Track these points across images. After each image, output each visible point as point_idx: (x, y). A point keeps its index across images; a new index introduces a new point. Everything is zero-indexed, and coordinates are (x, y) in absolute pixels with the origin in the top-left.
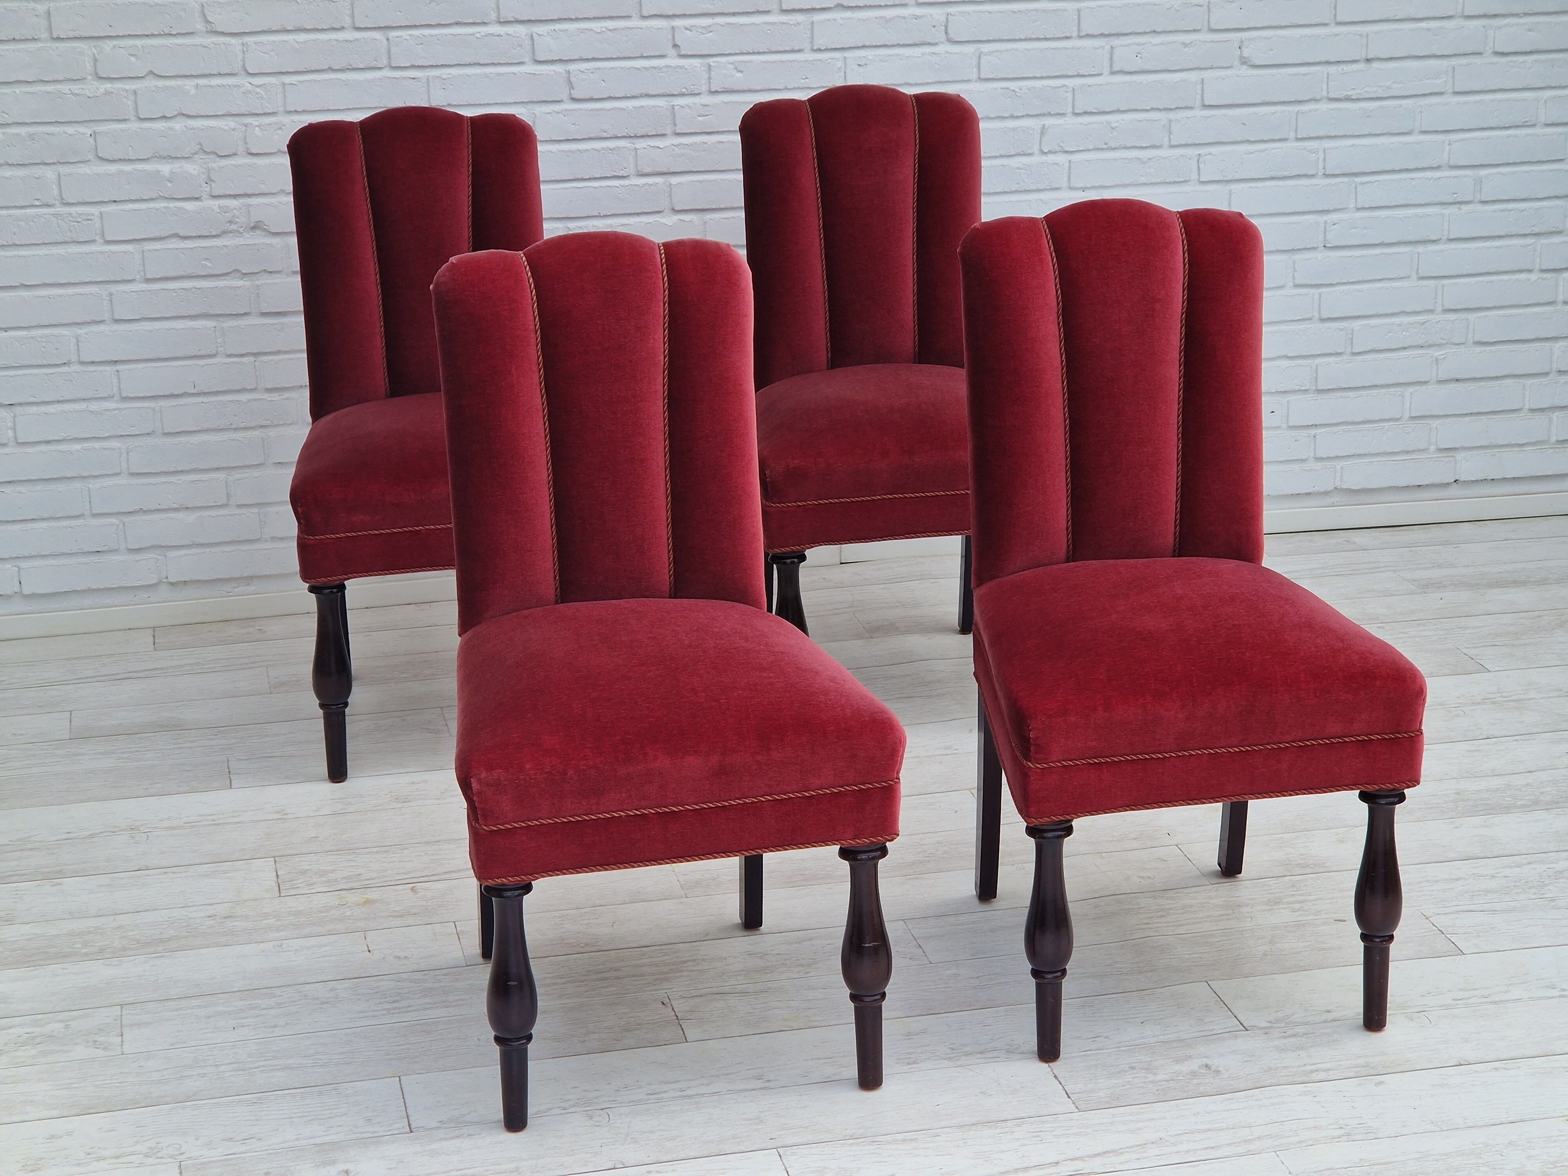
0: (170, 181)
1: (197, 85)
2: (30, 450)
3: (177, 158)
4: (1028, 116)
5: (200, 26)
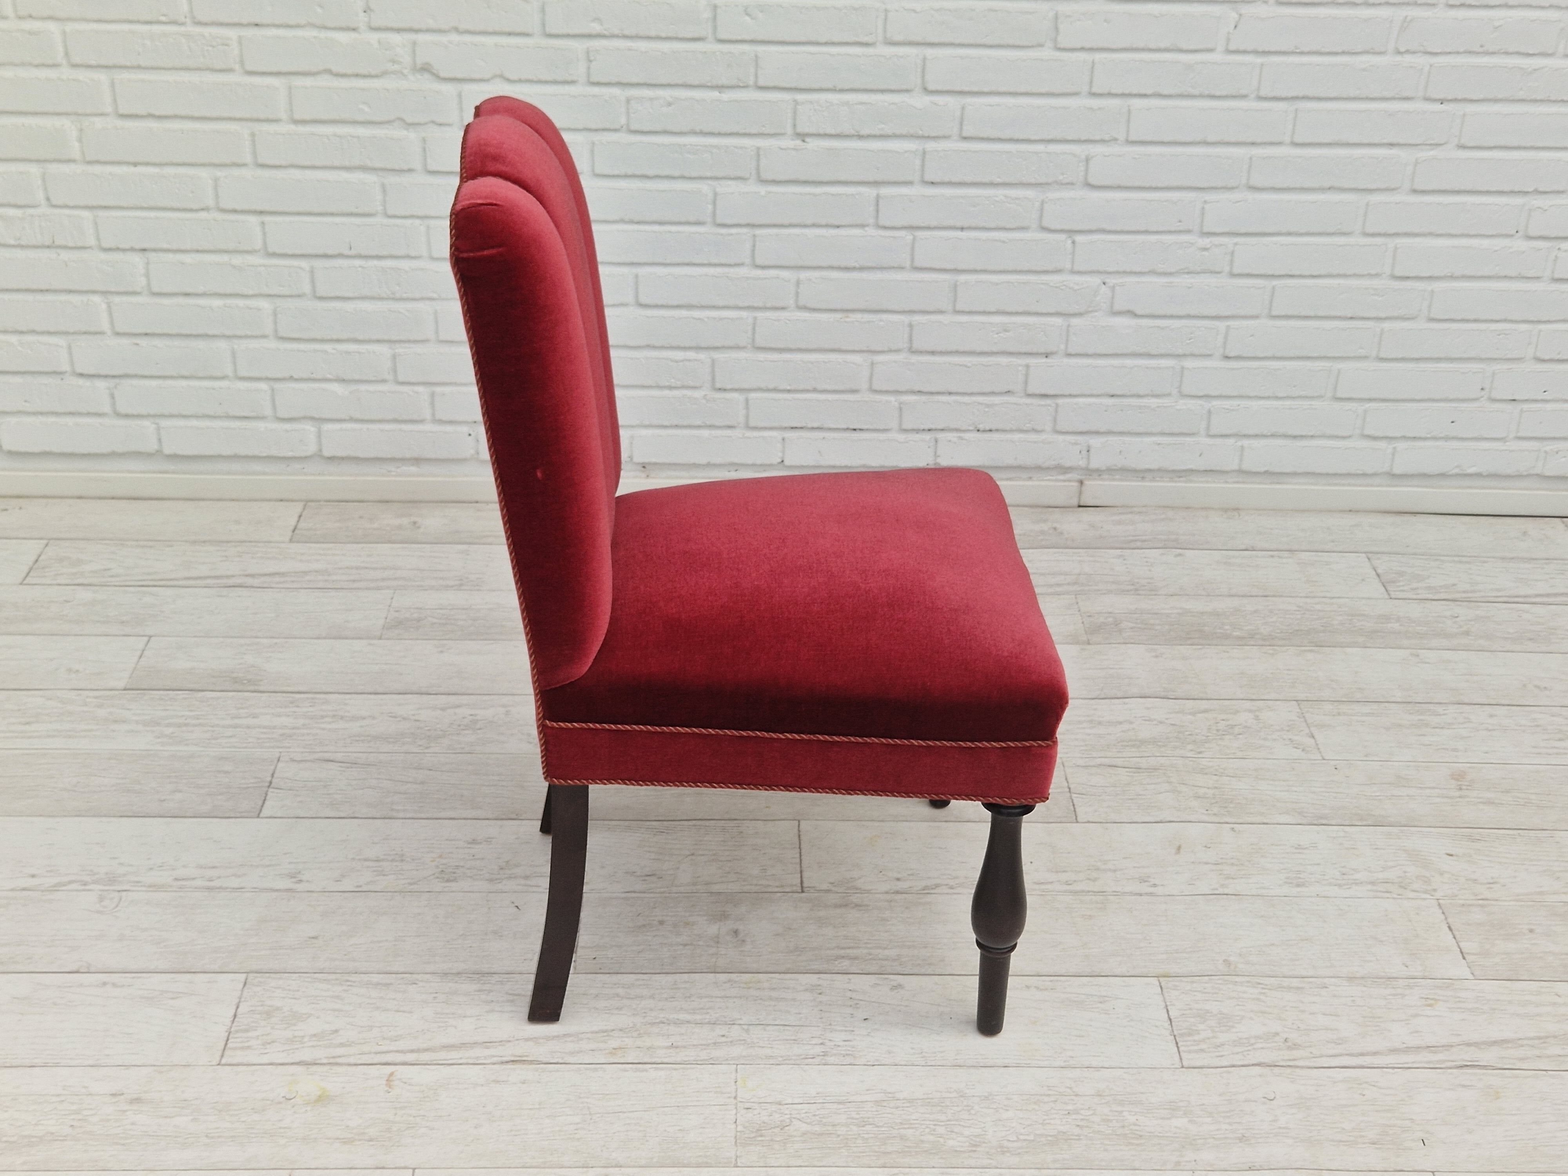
0: (320, 6)
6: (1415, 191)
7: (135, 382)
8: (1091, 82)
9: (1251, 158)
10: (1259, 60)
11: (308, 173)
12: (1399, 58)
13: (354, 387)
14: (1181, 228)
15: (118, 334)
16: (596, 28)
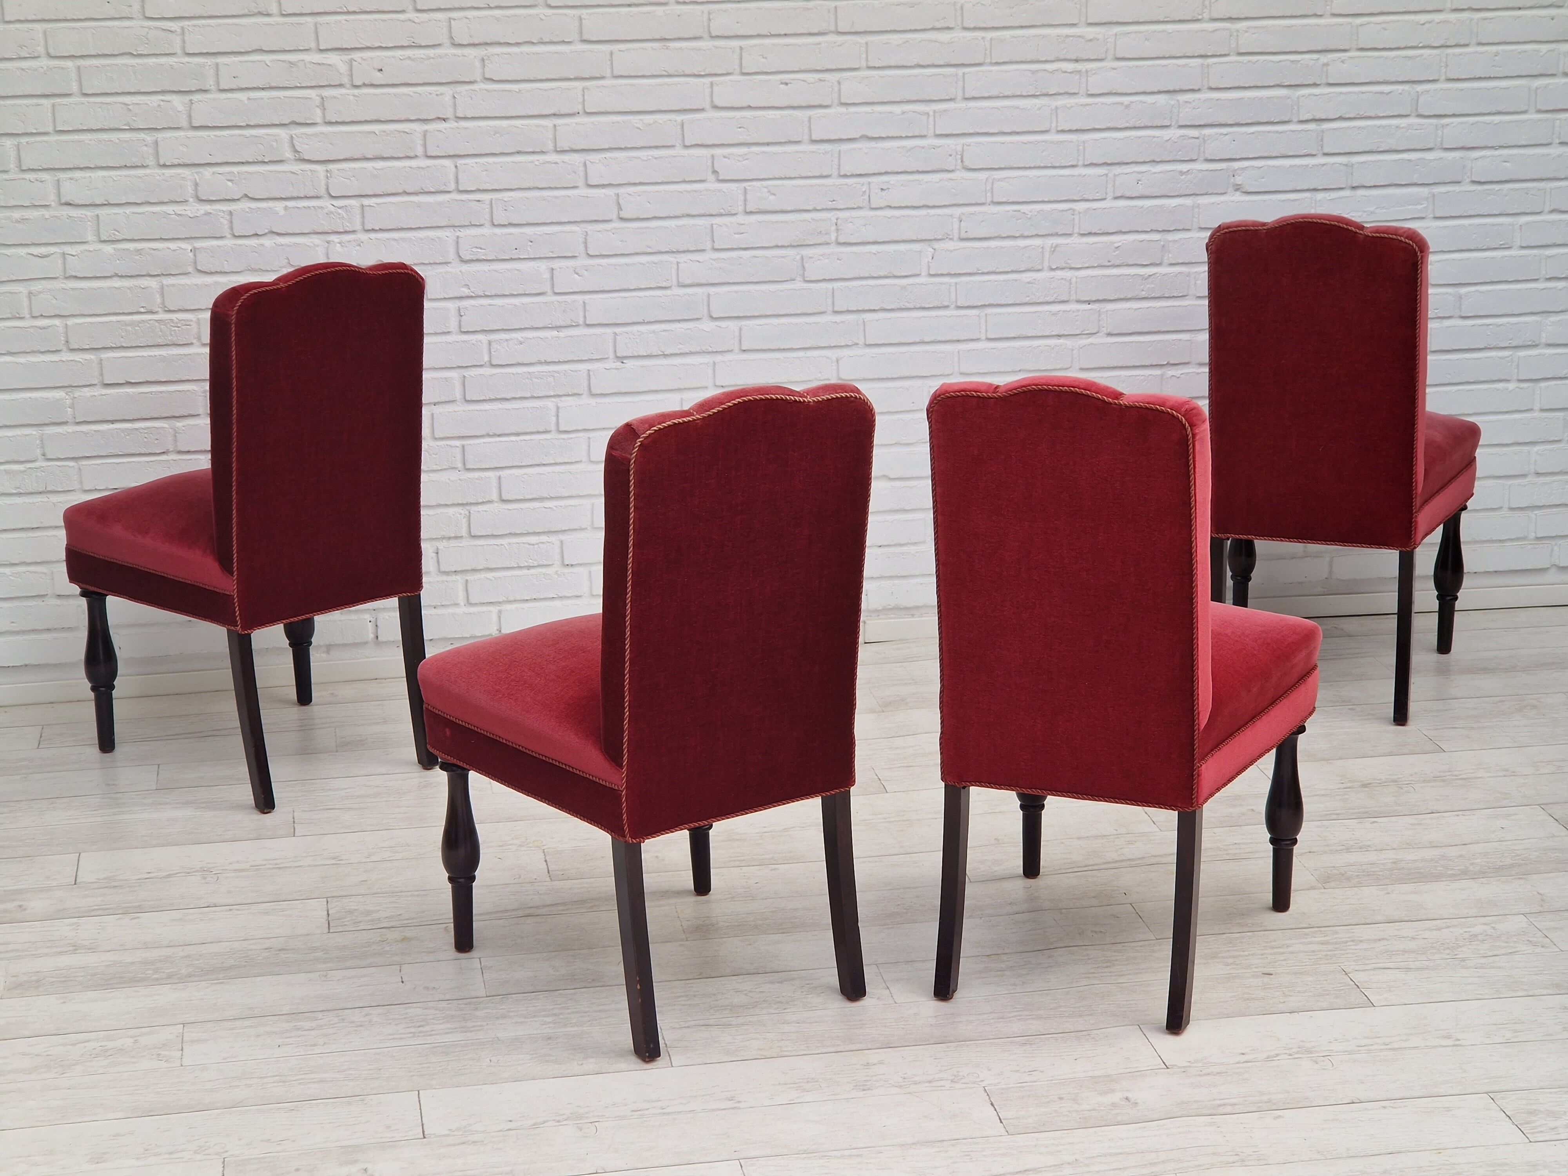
1: (286, 206)
4: (1037, 235)
5: (289, 155)
6: (1081, 369)
8: (833, 304)
9: (958, 353)
10: (953, 280)
12: (1053, 274)
14: (914, 409)
16: (466, 291)
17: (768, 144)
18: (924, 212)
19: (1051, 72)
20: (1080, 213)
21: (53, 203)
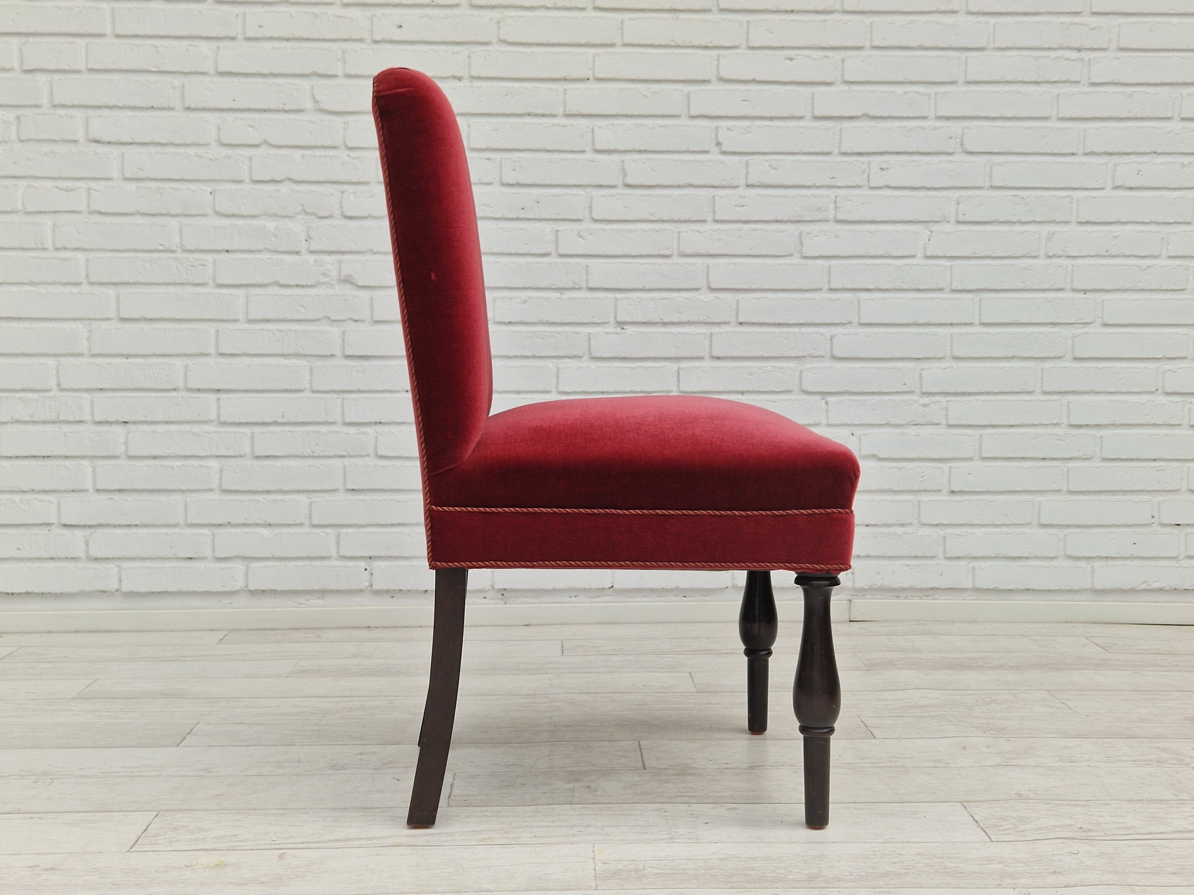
0: (275, 236)
1: (304, 155)
2: (138, 463)
3: (283, 217)
4: (1034, 222)
5: (309, 105)
6: (1076, 359)
7: (106, 530)
8: (829, 281)
9: (952, 335)
10: (948, 263)
11: (256, 360)
12: (1048, 261)
13: (276, 531)
14: (906, 390)
15: (98, 490)
17: (771, 118)
18: (922, 193)
19: (1054, 59)
20: (1078, 201)
21: (81, 140)
